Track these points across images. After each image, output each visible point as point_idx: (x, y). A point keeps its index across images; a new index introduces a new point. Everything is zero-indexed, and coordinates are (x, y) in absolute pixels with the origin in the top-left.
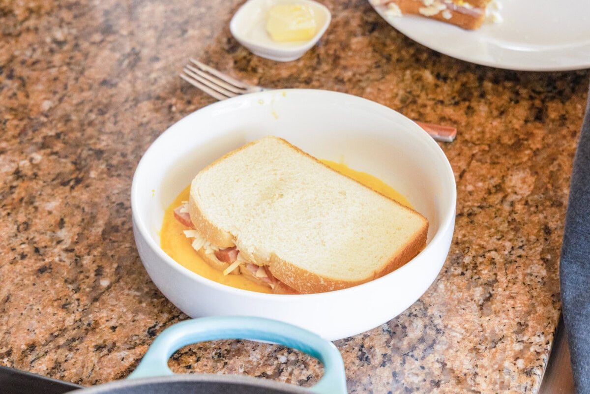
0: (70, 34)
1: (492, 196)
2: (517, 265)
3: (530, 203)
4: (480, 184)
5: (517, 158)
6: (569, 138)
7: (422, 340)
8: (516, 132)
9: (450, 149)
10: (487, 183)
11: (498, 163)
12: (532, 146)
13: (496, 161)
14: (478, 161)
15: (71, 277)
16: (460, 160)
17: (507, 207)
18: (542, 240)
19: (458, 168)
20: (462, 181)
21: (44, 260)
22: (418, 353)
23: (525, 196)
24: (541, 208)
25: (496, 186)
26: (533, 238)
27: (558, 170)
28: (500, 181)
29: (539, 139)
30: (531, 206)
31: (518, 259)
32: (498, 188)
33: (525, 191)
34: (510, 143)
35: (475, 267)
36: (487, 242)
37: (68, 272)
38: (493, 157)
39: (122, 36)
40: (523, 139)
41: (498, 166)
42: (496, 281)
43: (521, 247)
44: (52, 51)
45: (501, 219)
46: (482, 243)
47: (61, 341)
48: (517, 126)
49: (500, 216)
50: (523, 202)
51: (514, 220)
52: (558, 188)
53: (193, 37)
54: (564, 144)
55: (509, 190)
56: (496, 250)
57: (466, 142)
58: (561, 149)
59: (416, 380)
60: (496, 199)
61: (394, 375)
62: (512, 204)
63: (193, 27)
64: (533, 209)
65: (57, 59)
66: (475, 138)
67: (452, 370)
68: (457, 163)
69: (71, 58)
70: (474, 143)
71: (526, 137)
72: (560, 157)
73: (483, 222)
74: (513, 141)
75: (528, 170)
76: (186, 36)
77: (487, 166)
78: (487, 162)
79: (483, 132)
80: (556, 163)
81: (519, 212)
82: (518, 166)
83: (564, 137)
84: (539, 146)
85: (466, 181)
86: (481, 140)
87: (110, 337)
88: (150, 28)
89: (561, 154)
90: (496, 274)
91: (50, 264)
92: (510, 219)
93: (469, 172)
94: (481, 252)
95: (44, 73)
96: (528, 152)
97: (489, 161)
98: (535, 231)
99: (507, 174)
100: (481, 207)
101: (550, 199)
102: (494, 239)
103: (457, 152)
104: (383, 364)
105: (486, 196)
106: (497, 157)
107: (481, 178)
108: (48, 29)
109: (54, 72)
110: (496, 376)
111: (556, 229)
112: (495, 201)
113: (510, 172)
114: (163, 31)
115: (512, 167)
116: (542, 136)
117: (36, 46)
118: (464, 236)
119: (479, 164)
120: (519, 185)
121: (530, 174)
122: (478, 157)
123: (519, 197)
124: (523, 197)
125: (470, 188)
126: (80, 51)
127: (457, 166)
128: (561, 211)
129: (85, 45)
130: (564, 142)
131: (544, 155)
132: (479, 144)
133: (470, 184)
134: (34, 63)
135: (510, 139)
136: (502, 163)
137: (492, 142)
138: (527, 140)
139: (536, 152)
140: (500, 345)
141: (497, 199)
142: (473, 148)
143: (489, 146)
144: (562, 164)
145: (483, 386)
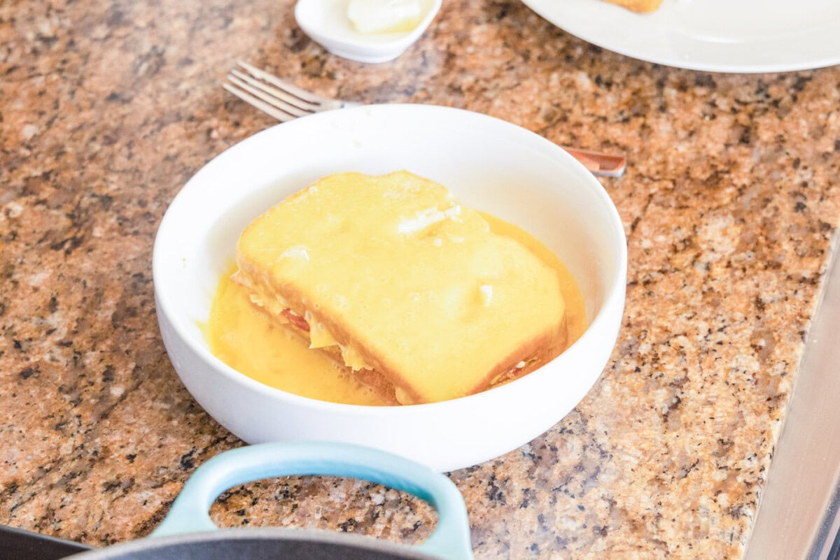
0: (61, 27)
1: (678, 255)
2: (716, 355)
3: (735, 265)
4: (661, 239)
5: (714, 199)
6: (789, 169)
7: (580, 467)
8: (712, 162)
9: (617, 188)
10: (671, 236)
11: (687, 207)
12: (736, 181)
13: (684, 203)
14: (657, 204)
15: (69, 382)
16: (631, 204)
17: (700, 271)
18: (752, 319)
19: (628, 214)
20: (634, 234)
21: (28, 359)
22: (574, 487)
23: (727, 255)
24: (749, 272)
25: (684, 241)
26: (739, 316)
27: (775, 216)
28: (690, 233)
29: (746, 170)
30: (736, 269)
31: (717, 348)
32: (688, 243)
33: (727, 247)
34: (704, 177)
35: (656, 359)
36: (673, 323)
37: (64, 377)
38: (680, 199)
39: (137, 28)
40: (722, 172)
41: (687, 212)
42: (687, 379)
43: (721, 330)
44: (35, 52)
45: (693, 288)
46: (665, 324)
47: (55, 478)
48: (713, 153)
49: (691, 284)
50: (725, 264)
51: (711, 289)
52: (775, 242)
53: (241, 29)
54: (782, 178)
55: (704, 247)
56: (685, 335)
57: (640, 176)
58: (778, 185)
59: (573, 526)
60: (684, 259)
61: (541, 519)
62: (708, 267)
63: (242, 14)
64: (739, 273)
65: (43, 63)
66: (653, 171)
67: (624, 511)
68: (628, 207)
69: (64, 62)
70: (652, 179)
71: (726, 168)
72: (776, 196)
73: (666, 294)
74: (707, 175)
75: (730, 216)
76: (231, 27)
77: (671, 211)
78: (670, 206)
79: (665, 162)
80: (770, 205)
81: (718, 278)
82: (717, 211)
83: (783, 167)
84: (746, 181)
85: (641, 233)
86: (662, 174)
87: (125, 470)
88: (178, 16)
89: (778, 193)
90: (685, 370)
91: (37, 365)
92: (705, 288)
93: (646, 220)
94: (664, 337)
95: (25, 85)
96: (730, 190)
97: (673, 204)
98: (742, 306)
99: (701, 223)
100: (663, 272)
101: (763, 258)
102: (682, 318)
103: (627, 192)
104: (524, 504)
105: (670, 255)
106: (686, 199)
107: (662, 229)
108: (31, 20)
109: (39, 82)
110: (688, 518)
111: (772, 302)
112: (683, 263)
113: (704, 220)
114: (198, 19)
115: (707, 213)
116: (750, 167)
117: (12, 45)
118: (639, 314)
119: (660, 208)
120: (718, 238)
121: (733, 223)
122: (658, 198)
123: (718, 256)
124: (724, 256)
125: (647, 244)
126: (76, 51)
127: (627, 212)
128: (779, 276)
129: (83, 43)
130: (783, 174)
131: (753, 193)
132: (659, 180)
133: (646, 238)
134: (10, 70)
135: (704, 172)
136: (692, 207)
137: (678, 176)
138: (728, 172)
139: (741, 191)
140: (693, 474)
141: (687, 259)
142: (650, 186)
143: (674, 182)
144: (780, 207)
145: (671, 534)
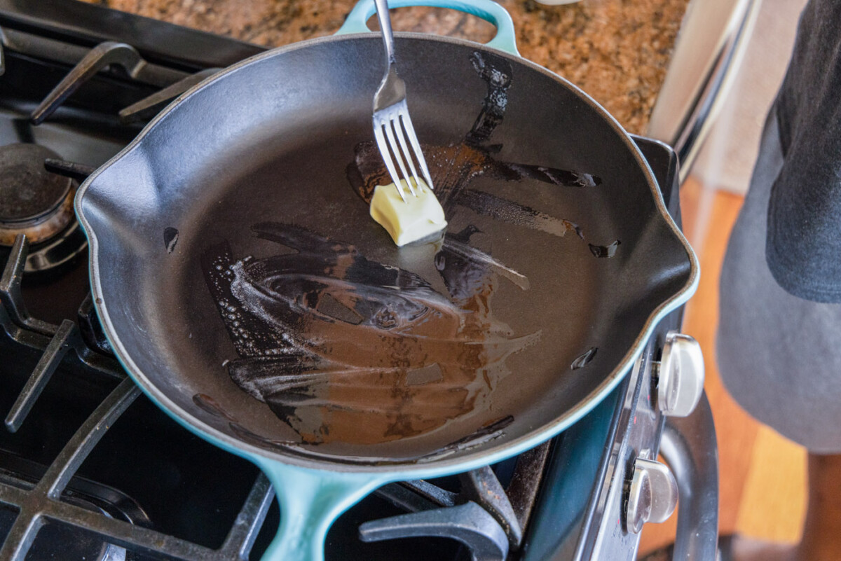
7: (573, 25)
22: (570, 35)
47: (273, 23)
59: (568, 57)
61: (551, 52)
67: (598, 50)
87: (312, 21)
104: (541, 44)
110: (636, 55)
140: (639, 31)
145: (625, 62)
